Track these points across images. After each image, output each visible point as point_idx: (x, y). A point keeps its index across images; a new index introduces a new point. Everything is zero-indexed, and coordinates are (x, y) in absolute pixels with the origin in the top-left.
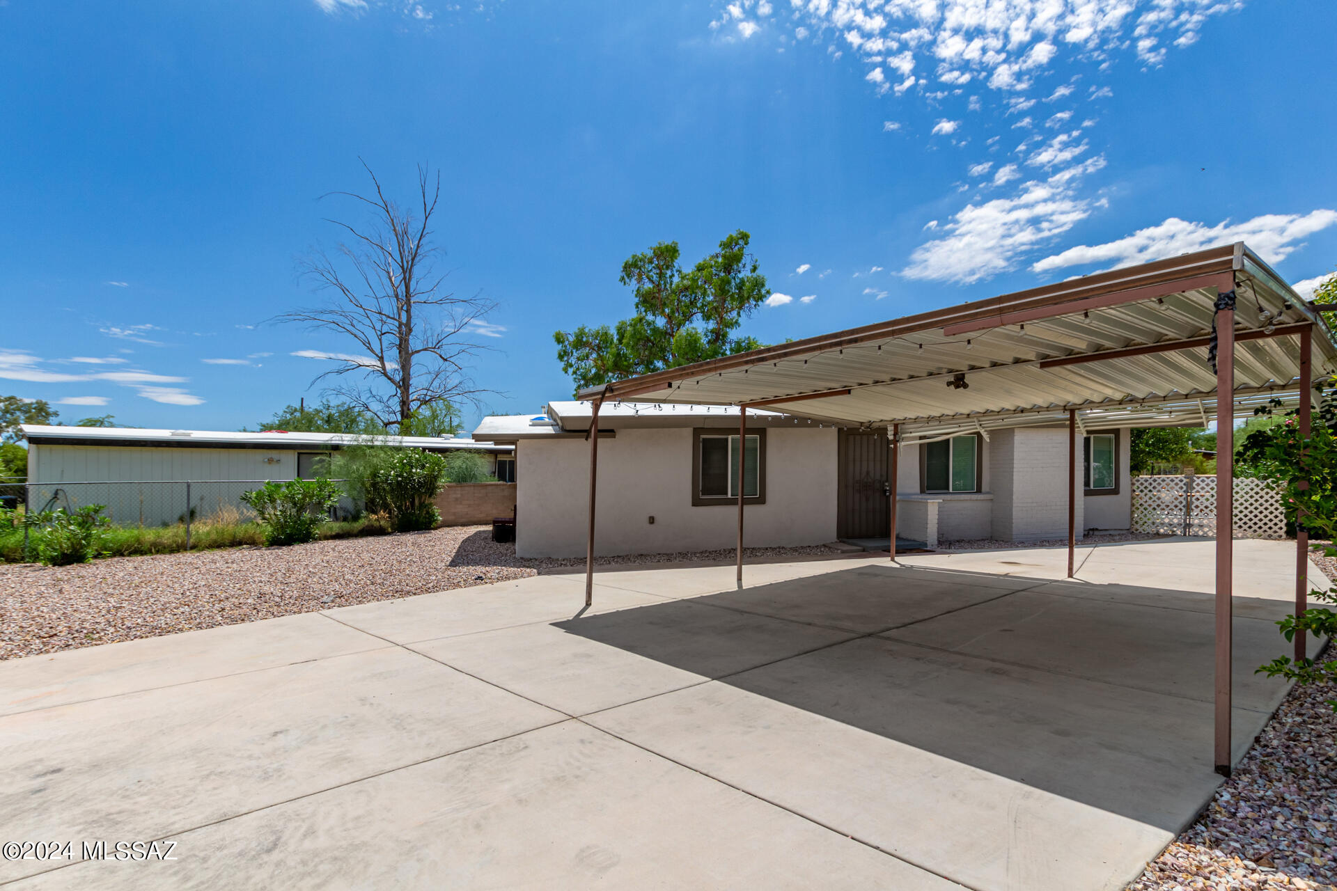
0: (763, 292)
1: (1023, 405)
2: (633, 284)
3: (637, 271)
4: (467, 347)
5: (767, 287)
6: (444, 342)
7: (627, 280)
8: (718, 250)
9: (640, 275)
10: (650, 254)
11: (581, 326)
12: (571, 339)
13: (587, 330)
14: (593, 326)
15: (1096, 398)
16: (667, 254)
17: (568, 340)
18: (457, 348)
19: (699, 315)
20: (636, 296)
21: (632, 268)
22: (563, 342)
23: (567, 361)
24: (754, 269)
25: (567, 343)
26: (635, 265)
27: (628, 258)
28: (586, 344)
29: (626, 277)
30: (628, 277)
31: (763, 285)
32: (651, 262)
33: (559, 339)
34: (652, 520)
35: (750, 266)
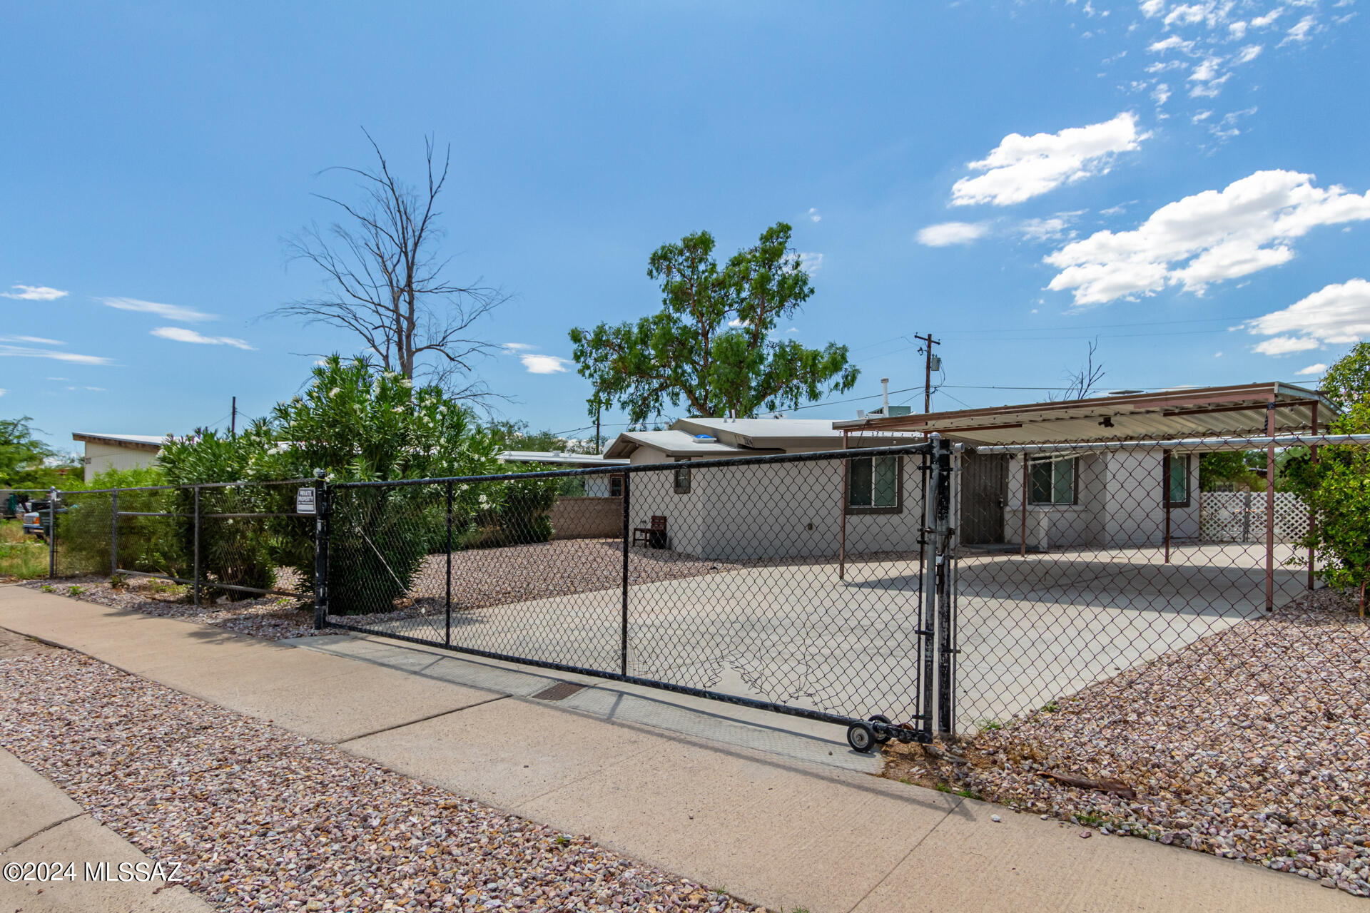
0: (806, 290)
1: (1131, 434)
2: (662, 278)
3: (666, 263)
4: (477, 345)
5: (810, 285)
6: (449, 338)
7: (655, 273)
8: (758, 243)
9: (669, 269)
10: (680, 244)
11: (600, 324)
12: (590, 337)
13: (607, 328)
14: (613, 323)
15: (1186, 431)
16: (701, 244)
17: (585, 338)
18: (465, 347)
19: (734, 314)
20: (664, 291)
21: (661, 259)
22: (580, 341)
23: (584, 362)
24: (797, 266)
25: (584, 342)
26: (665, 257)
27: (656, 246)
28: (607, 344)
29: (654, 271)
30: (657, 270)
31: (805, 283)
32: (681, 253)
33: (576, 336)
35: (791, 262)
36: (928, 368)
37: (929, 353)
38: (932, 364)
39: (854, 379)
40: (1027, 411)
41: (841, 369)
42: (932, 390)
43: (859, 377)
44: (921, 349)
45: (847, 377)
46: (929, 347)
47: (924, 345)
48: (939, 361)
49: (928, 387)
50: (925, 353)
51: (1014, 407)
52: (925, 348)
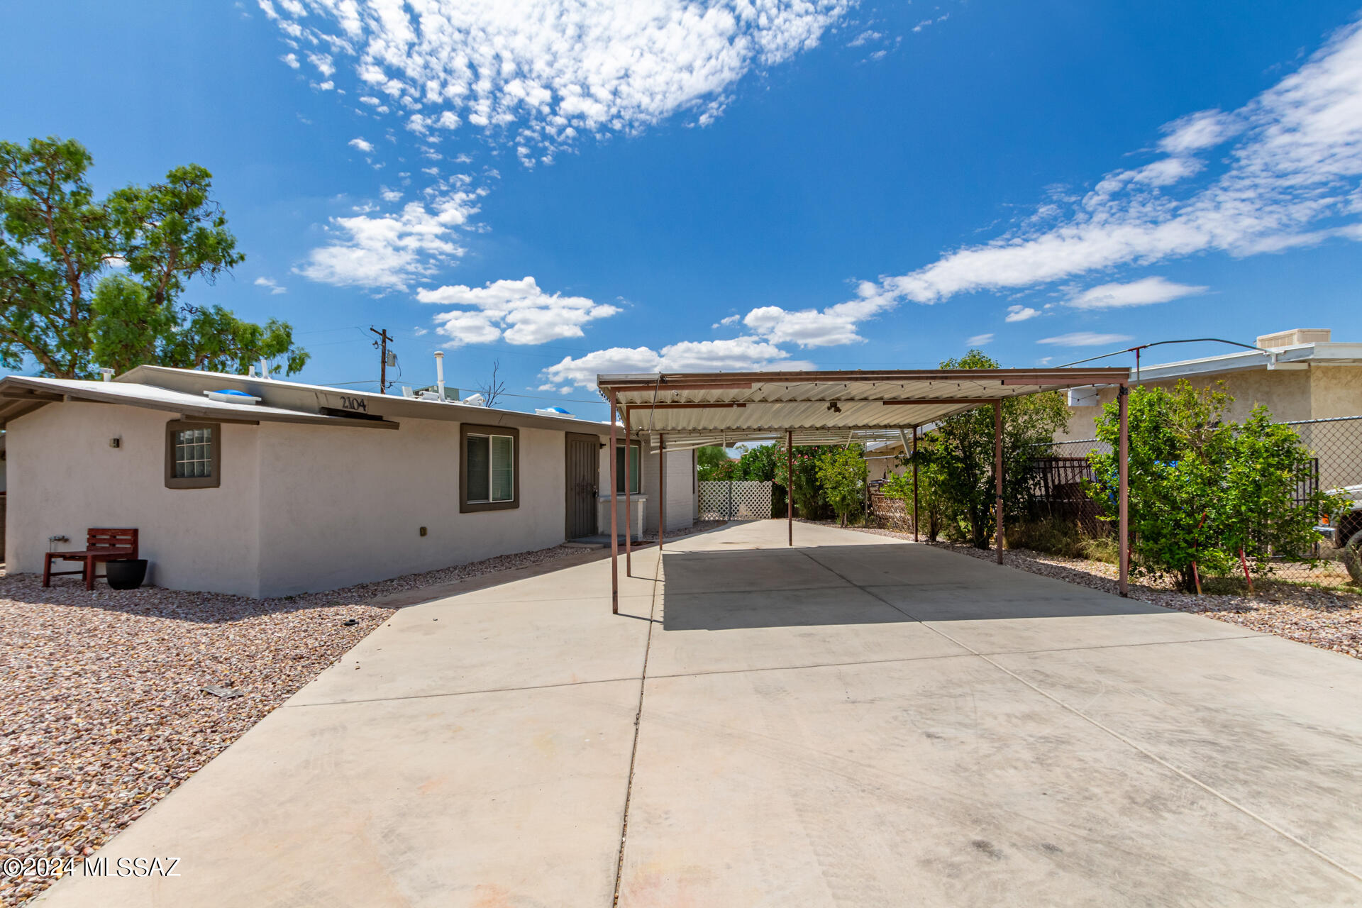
0: (233, 254)
5: (238, 249)
8: (164, 181)
10: (26, 148)
16: (68, 157)
24: (222, 222)
31: (232, 246)
32: (27, 160)
34: (423, 532)
35: (215, 217)
36: (384, 362)
37: (384, 348)
38: (386, 359)
39: (302, 363)
40: (888, 379)
41: (287, 349)
42: (387, 384)
43: (308, 361)
44: (376, 343)
45: (294, 359)
46: (384, 341)
47: (379, 339)
48: (395, 357)
49: (383, 381)
50: (381, 347)
51: (873, 372)
52: (380, 342)
